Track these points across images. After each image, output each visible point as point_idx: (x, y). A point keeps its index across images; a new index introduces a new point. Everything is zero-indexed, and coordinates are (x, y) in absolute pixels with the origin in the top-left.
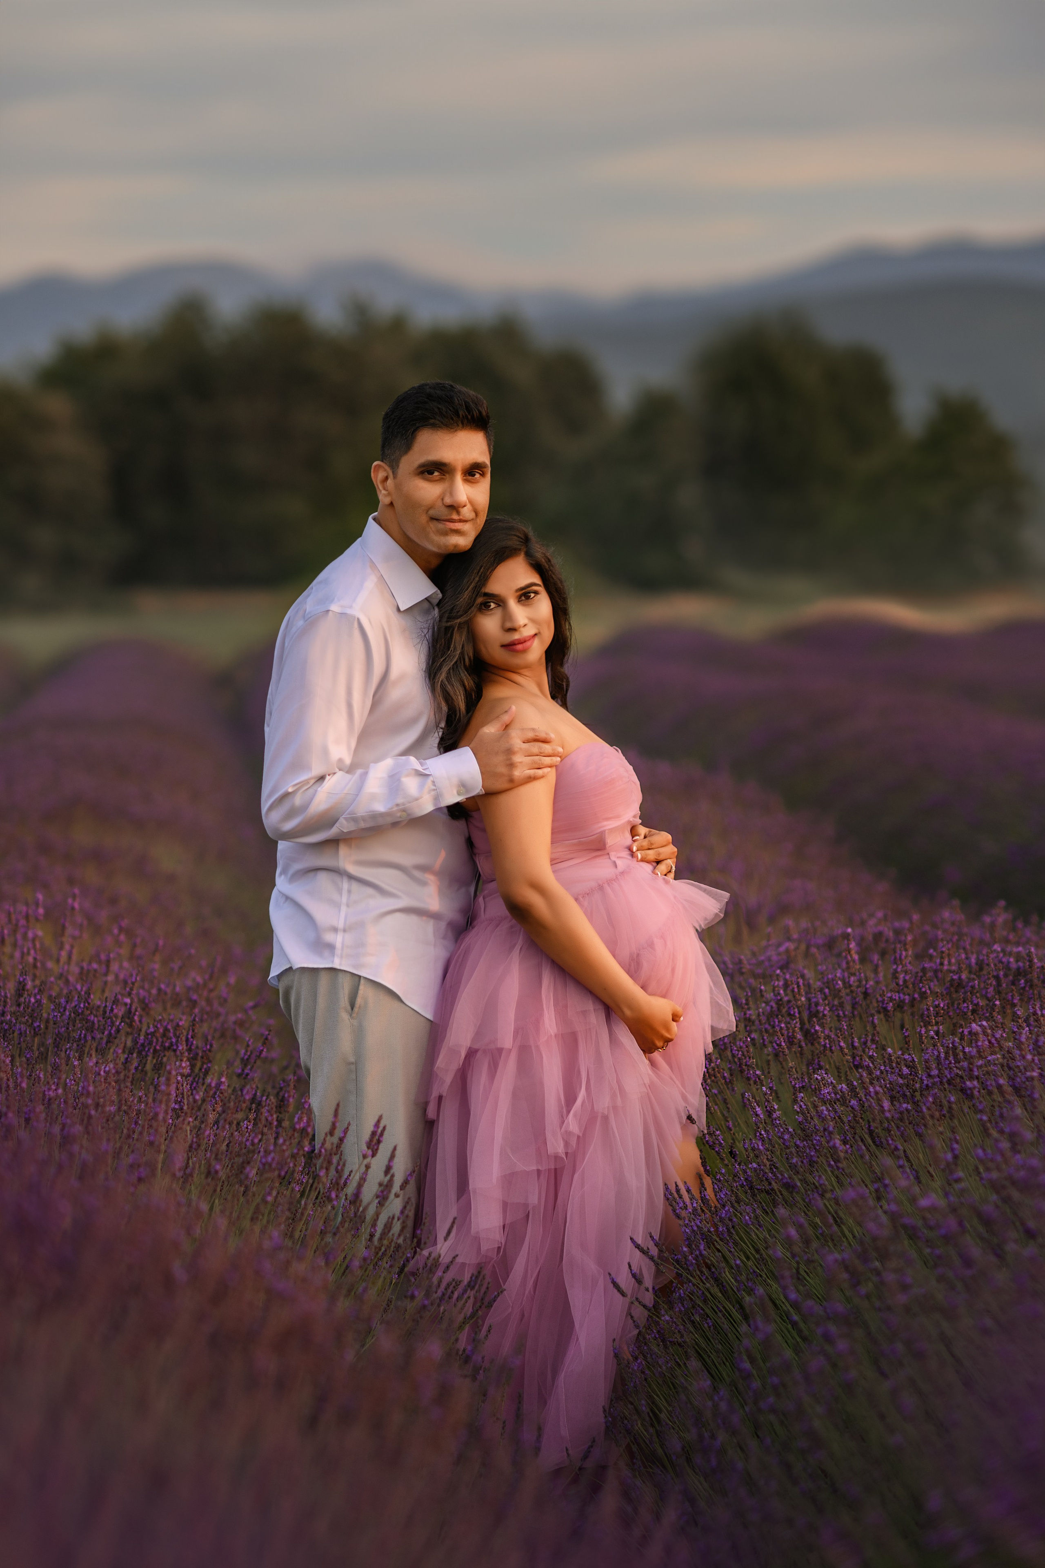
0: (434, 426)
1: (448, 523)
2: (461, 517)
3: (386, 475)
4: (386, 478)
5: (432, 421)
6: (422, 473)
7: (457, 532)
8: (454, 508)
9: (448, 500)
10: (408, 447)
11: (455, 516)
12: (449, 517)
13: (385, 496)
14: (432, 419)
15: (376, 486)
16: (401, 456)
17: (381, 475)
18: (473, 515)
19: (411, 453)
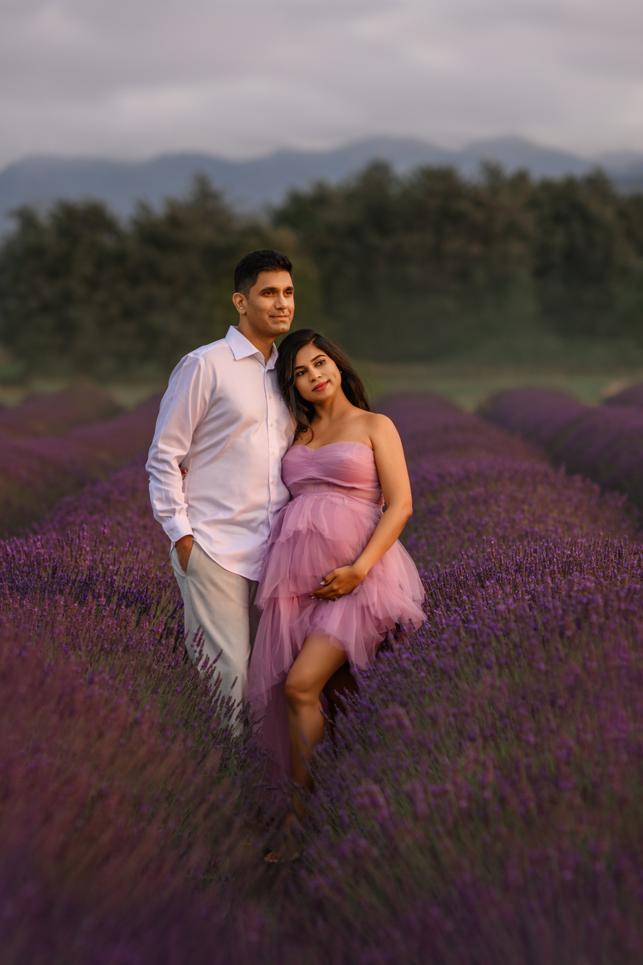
0: (267, 270)
1: (279, 318)
2: (285, 314)
3: (241, 299)
4: (241, 301)
5: (266, 268)
6: (264, 294)
7: (283, 322)
8: (281, 309)
9: (278, 306)
10: (254, 282)
11: (282, 314)
12: (279, 315)
13: (242, 309)
14: (266, 266)
15: (236, 305)
16: (251, 288)
17: (238, 299)
18: (289, 313)
19: (256, 285)
